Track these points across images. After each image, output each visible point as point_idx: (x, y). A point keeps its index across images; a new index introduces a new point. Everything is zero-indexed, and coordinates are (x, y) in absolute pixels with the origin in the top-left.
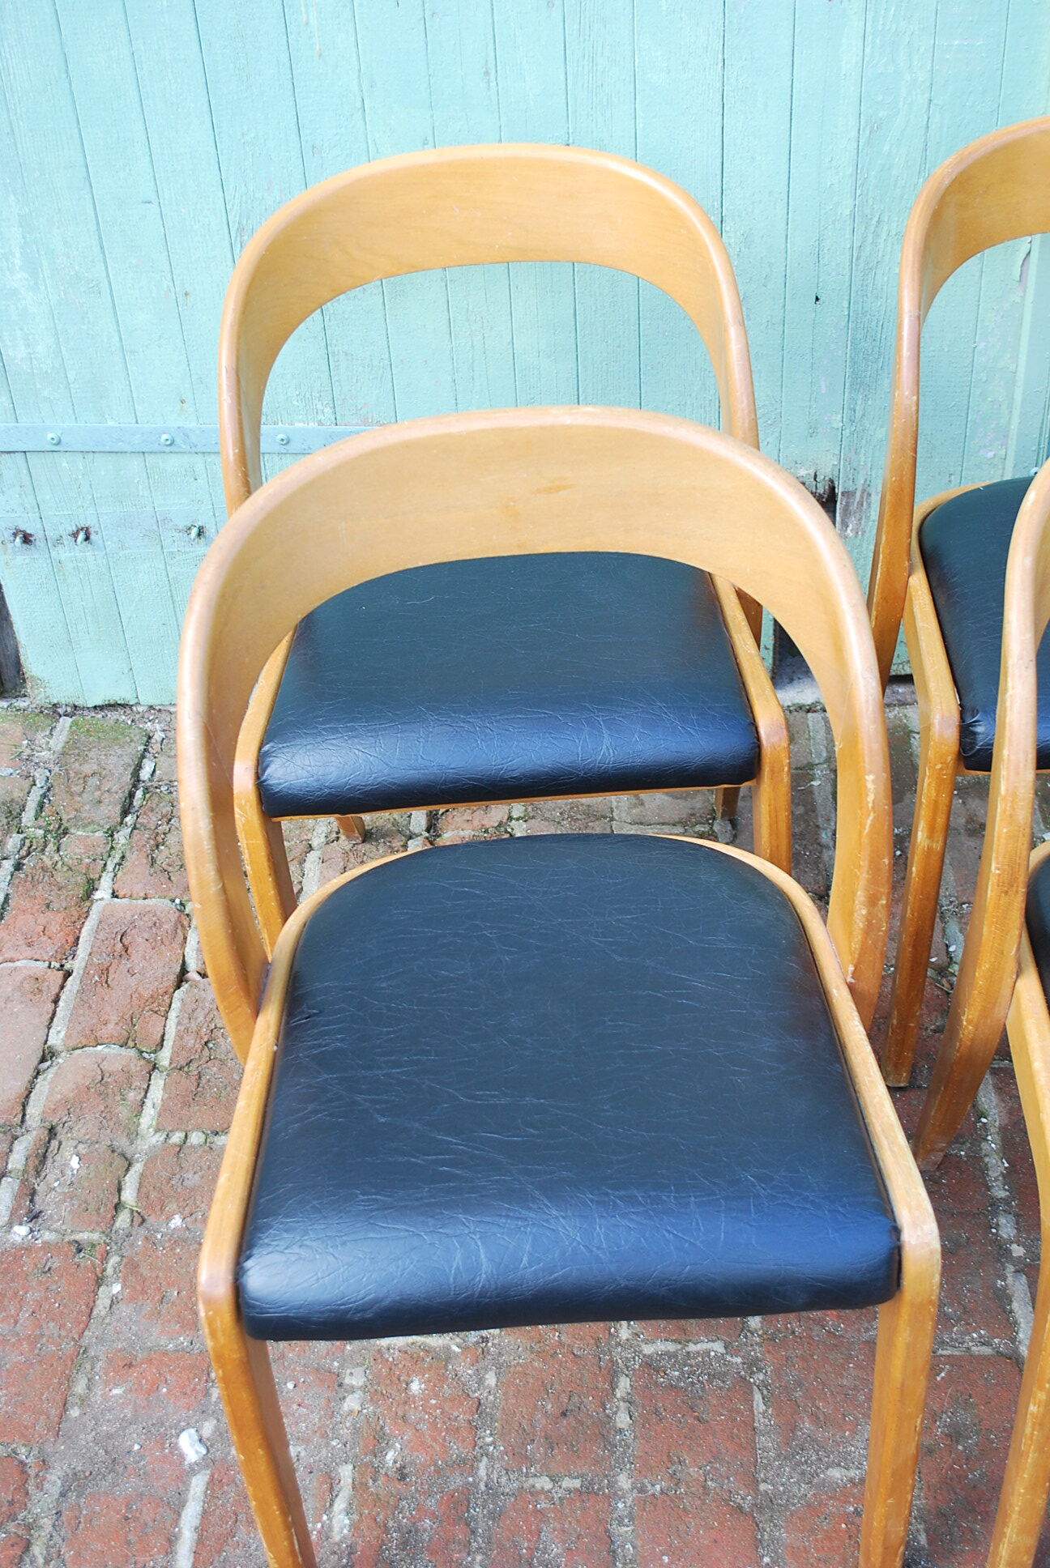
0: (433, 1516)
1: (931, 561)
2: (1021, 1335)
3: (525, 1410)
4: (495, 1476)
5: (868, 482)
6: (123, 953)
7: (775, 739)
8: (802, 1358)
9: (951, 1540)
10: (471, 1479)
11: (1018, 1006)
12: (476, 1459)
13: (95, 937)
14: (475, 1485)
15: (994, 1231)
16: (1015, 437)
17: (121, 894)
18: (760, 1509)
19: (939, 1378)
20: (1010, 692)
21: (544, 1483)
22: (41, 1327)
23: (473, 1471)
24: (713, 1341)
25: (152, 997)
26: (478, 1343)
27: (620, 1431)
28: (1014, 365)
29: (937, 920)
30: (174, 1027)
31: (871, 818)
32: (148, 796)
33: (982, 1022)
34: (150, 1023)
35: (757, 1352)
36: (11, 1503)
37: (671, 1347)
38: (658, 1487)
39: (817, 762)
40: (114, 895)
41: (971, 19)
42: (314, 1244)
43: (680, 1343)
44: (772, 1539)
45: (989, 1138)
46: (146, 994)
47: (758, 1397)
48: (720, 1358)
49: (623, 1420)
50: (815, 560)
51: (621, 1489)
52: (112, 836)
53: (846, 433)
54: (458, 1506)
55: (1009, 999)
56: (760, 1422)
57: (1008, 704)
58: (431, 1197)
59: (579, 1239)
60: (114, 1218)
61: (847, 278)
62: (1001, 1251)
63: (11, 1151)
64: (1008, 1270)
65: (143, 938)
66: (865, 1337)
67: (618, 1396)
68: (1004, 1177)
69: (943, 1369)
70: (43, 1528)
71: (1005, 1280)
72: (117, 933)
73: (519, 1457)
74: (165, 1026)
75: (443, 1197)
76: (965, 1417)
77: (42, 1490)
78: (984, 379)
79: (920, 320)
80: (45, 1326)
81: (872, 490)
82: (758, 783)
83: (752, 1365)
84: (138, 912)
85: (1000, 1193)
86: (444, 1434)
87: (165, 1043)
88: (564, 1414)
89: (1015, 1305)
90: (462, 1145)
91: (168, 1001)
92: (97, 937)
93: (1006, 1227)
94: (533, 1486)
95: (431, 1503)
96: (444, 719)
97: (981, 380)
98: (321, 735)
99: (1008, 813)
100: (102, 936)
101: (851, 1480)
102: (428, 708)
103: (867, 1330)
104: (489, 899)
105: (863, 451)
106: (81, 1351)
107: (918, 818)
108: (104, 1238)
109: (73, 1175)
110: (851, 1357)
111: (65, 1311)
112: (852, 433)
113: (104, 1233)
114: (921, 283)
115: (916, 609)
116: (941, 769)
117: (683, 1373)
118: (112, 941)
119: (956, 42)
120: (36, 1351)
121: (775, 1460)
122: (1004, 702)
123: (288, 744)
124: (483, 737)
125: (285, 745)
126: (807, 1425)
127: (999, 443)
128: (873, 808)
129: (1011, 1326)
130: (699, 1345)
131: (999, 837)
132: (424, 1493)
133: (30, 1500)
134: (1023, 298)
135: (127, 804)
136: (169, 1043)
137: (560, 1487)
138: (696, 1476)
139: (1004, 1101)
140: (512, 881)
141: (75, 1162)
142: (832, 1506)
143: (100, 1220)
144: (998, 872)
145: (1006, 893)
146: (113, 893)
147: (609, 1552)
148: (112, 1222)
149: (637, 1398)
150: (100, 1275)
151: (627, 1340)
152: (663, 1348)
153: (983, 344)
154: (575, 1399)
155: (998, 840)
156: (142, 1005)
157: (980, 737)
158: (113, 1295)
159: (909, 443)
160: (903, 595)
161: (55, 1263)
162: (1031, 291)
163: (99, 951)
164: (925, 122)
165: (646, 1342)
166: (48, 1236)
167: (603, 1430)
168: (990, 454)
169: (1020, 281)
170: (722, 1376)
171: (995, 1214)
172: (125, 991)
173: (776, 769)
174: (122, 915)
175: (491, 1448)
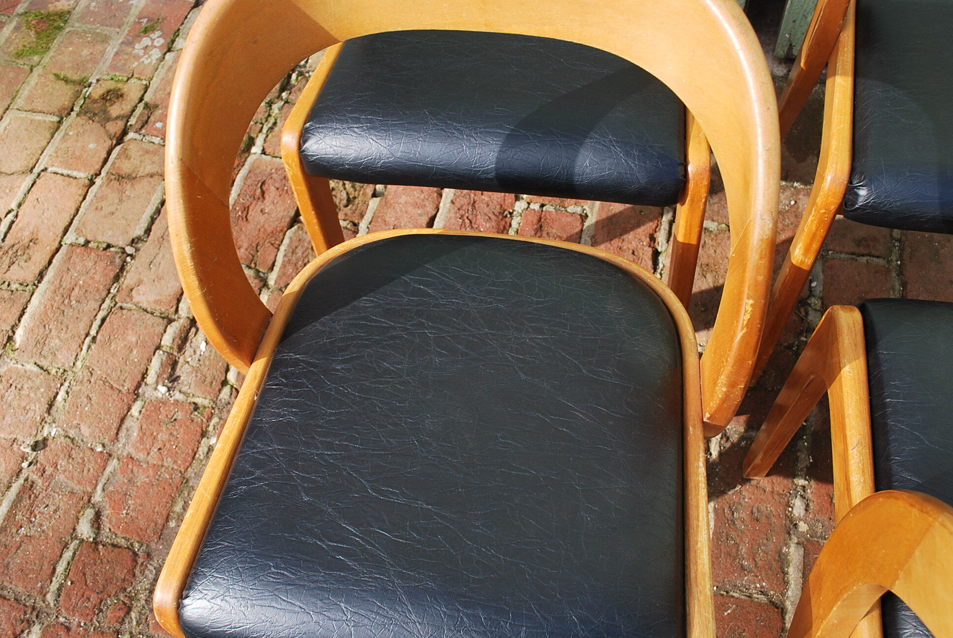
2: (790, 593)
6: (260, 196)
13: (244, 183)
15: (790, 509)
17: (268, 151)
19: (726, 614)
22: (163, 460)
25: (272, 232)
30: (282, 257)
32: (300, 78)
34: (268, 252)
36: (124, 580)
40: (264, 152)
42: (232, 601)
45: (805, 438)
46: (269, 230)
52: (270, 106)
58: (325, 582)
60: (220, 391)
62: (792, 525)
63: (165, 332)
64: (793, 540)
65: (275, 187)
68: (808, 469)
69: (730, 608)
70: (140, 601)
71: (789, 548)
72: (259, 181)
74: (276, 256)
75: (332, 584)
77: (143, 574)
80: (165, 460)
84: (276, 167)
85: (801, 481)
87: (275, 267)
89: (791, 569)
90: (359, 537)
91: (281, 237)
92: (246, 182)
93: (799, 508)
96: (441, 124)
98: (347, 122)
100: (249, 182)
102: (430, 113)
104: (437, 299)
106: (184, 482)
108: (212, 404)
109: (200, 355)
111: (179, 452)
113: (212, 400)
116: (824, 213)
118: (255, 187)
120: (157, 477)
123: (323, 126)
124: (468, 144)
125: (321, 126)
129: (785, 584)
133: (135, 580)
135: (285, 83)
136: (277, 269)
140: (459, 286)
141: (203, 346)
143: (211, 391)
146: (263, 150)
148: (218, 393)
150: (204, 430)
156: (265, 238)
157: (861, 199)
158: (210, 445)
161: (179, 416)
163: (245, 193)
166: (178, 396)
171: (795, 496)
172: (257, 225)
174: (265, 168)
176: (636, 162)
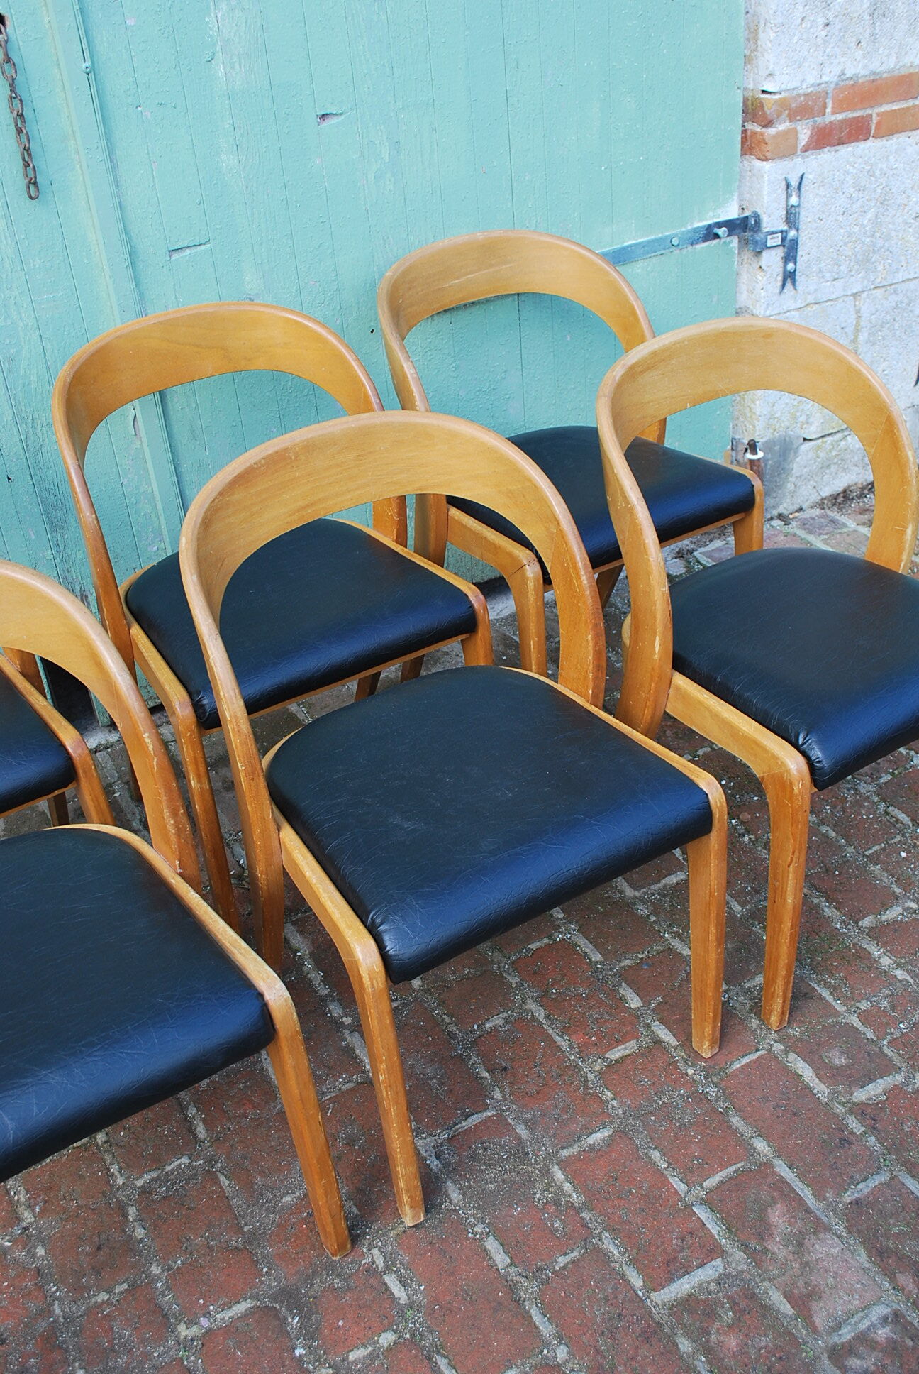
0: (34, 1355)
1: (140, 617)
2: (367, 1067)
3: (71, 1258)
4: (67, 1309)
5: (83, 589)
7: (79, 751)
8: (241, 1141)
9: (371, 1202)
10: (52, 1319)
11: (286, 847)
12: (51, 1305)
14: (55, 1321)
15: (329, 1015)
16: (166, 533)
18: (250, 1243)
19: (329, 1114)
20: (211, 657)
21: (103, 1296)
23: (51, 1313)
24: (180, 1158)
26: (21, 1233)
27: (141, 1240)
28: (150, 488)
29: (226, 848)
31: (155, 760)
33: (268, 869)
35: (211, 1152)
37: (154, 1174)
38: (179, 1262)
39: (113, 781)
41: (49, 281)
43: (159, 1169)
44: (263, 1257)
45: (306, 963)
47: (222, 1178)
48: (188, 1166)
49: (140, 1233)
50: (66, 615)
51: (155, 1275)
53: (58, 560)
54: (49, 1341)
55: (279, 847)
56: (229, 1192)
57: (213, 665)
59: (65, 1081)
61: (24, 460)
62: (338, 1025)
64: (346, 1034)
66: (275, 1111)
67: (131, 1220)
68: (323, 982)
69: (329, 1108)
71: (346, 1040)
73: (78, 1290)
76: (352, 1130)
78: (135, 502)
79: (81, 467)
81: (87, 593)
82: (78, 783)
83: (211, 1161)
85: (324, 992)
86: (21, 1300)
88: (99, 1248)
89: (357, 1051)
93: (335, 1010)
94: (97, 1302)
95: (30, 1348)
97: (132, 503)
99: (236, 730)
101: (299, 1198)
103: (274, 1107)
105: (72, 569)
107: (188, 773)
110: (271, 1127)
112: (62, 560)
114: (74, 445)
115: (141, 647)
116: (191, 735)
117: (168, 1187)
119: (45, 297)
121: (247, 1210)
122: (210, 665)
126: (259, 1179)
127: (158, 539)
128: (154, 753)
129: (360, 1064)
130: (172, 1165)
131: (236, 746)
132: (22, 1344)
134: (141, 444)
137: (115, 1293)
138: (202, 1243)
139: (306, 938)
142: (293, 1219)
144: (243, 768)
145: (253, 779)
147: (163, 1317)
149: (143, 1216)
151: (123, 1183)
152: (149, 1177)
153: (126, 480)
154: (103, 1236)
155: (237, 748)
157: (207, 707)
159: (100, 545)
160: (129, 642)
162: (144, 440)
164: (42, 350)
165: (136, 1179)
167: (130, 1245)
168: (155, 549)
169: (136, 435)
170: (194, 1176)
171: (326, 1005)
173: (86, 770)
175: (58, 1293)
176: (25, 759)
